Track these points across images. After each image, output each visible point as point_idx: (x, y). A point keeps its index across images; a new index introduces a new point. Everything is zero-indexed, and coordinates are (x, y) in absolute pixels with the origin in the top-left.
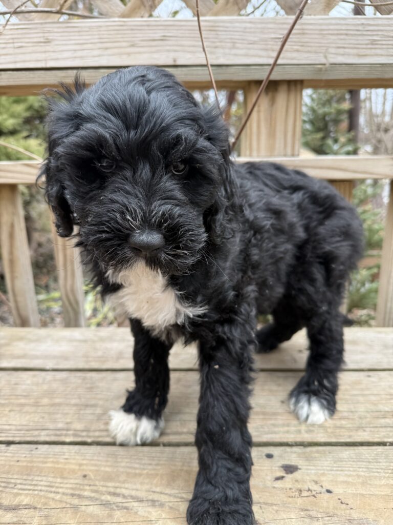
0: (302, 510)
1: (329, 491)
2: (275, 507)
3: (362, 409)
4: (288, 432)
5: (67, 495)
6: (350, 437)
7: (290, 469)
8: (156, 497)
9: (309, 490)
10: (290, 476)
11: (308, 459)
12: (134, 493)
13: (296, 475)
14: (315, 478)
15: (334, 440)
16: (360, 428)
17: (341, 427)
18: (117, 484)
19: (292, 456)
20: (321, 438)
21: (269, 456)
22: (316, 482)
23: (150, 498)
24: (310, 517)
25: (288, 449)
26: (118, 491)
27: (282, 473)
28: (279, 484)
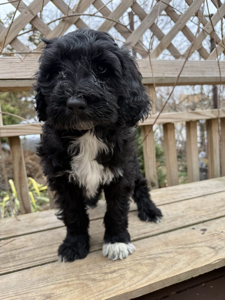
0: (219, 239)
1: (222, 232)
2: (210, 241)
3: (212, 207)
4: (193, 220)
5: (131, 261)
6: (215, 216)
7: (204, 230)
8: (167, 251)
9: (216, 234)
10: (206, 232)
11: (207, 226)
12: (157, 252)
13: (208, 231)
14: (214, 230)
15: (210, 218)
16: (216, 213)
17: (209, 214)
18: (148, 252)
19: (202, 226)
20: (206, 219)
21: (194, 229)
22: (216, 231)
23: (165, 251)
24: (223, 240)
25: (198, 225)
26: (150, 254)
27: (202, 232)
28: (204, 235)
